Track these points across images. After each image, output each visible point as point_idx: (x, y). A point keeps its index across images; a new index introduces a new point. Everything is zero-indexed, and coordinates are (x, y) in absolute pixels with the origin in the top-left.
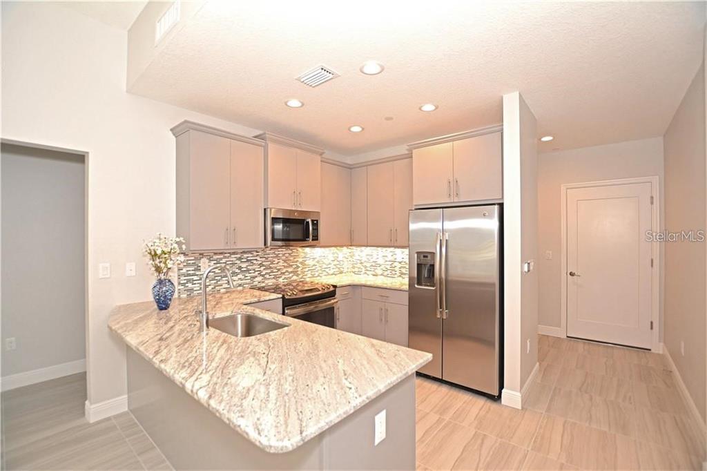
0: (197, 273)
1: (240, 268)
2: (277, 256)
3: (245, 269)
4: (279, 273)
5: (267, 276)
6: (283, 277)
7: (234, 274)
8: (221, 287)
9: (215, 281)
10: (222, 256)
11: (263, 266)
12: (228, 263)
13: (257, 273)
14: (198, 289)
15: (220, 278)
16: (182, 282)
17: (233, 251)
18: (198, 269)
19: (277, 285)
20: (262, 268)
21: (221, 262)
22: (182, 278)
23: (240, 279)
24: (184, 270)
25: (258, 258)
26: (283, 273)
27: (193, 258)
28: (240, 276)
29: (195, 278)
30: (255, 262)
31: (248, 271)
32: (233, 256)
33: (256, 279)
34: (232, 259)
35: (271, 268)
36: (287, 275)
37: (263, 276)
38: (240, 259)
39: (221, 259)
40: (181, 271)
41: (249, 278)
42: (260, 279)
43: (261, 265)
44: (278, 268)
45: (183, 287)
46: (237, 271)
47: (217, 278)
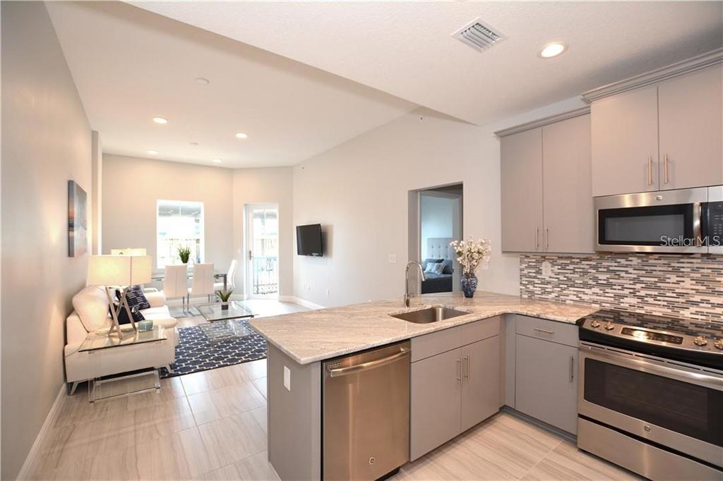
0: (539, 276)
1: (596, 279)
2: (676, 271)
3: (605, 282)
4: (681, 300)
5: (651, 300)
6: (693, 309)
7: (585, 285)
8: (567, 298)
9: (559, 289)
10: (569, 262)
11: (642, 282)
12: (577, 270)
13: (626, 292)
14: (540, 293)
15: (566, 286)
16: (523, 282)
17: (585, 256)
18: (539, 272)
19: (678, 320)
20: (638, 286)
21: (567, 268)
22: (523, 279)
23: (597, 294)
24: (526, 272)
25: (631, 270)
26: (695, 304)
27: (534, 260)
28: (596, 290)
29: (536, 281)
30: (623, 274)
31: (610, 285)
32: (583, 262)
33: (626, 300)
34: (582, 266)
35: (659, 288)
36: (705, 308)
37: (639, 297)
38: (595, 267)
39: (568, 265)
40: (523, 272)
41: (612, 295)
42: (634, 301)
43: (636, 280)
44: (677, 291)
45: (524, 287)
46: (591, 282)
47: (561, 286)
